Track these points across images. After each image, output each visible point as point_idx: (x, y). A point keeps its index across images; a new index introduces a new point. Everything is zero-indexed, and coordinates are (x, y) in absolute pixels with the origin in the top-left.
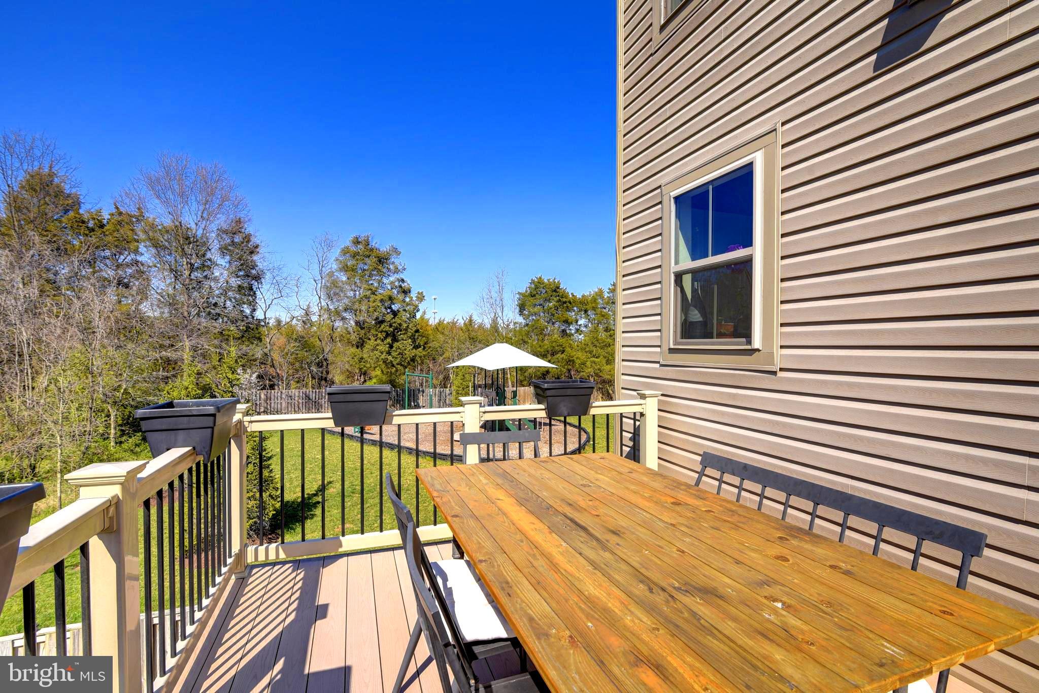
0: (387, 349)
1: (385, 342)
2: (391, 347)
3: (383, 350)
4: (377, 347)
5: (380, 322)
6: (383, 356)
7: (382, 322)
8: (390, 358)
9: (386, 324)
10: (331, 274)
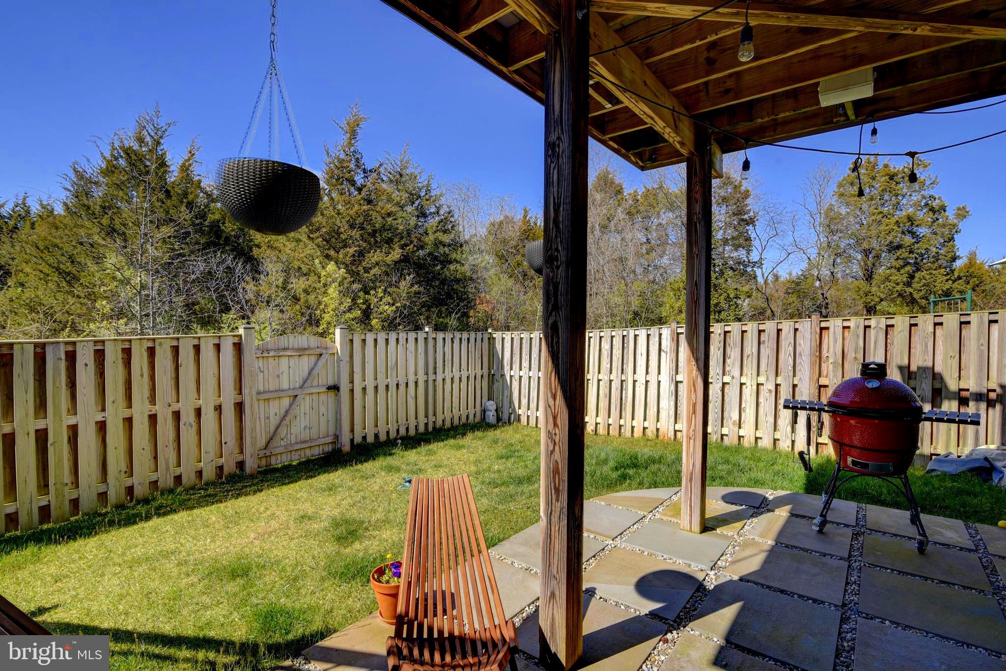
0: (905, 279)
1: (902, 271)
2: (912, 277)
3: (899, 281)
4: (890, 278)
5: (894, 248)
6: (899, 288)
7: (899, 247)
8: (909, 290)
9: (904, 250)
10: (831, 208)
